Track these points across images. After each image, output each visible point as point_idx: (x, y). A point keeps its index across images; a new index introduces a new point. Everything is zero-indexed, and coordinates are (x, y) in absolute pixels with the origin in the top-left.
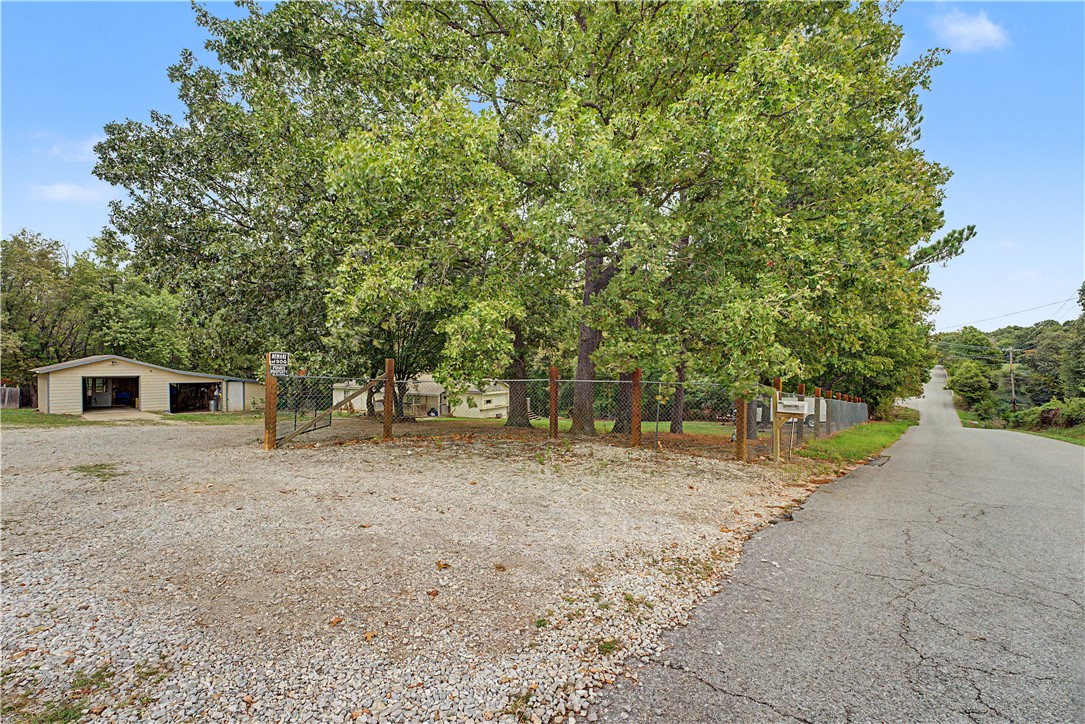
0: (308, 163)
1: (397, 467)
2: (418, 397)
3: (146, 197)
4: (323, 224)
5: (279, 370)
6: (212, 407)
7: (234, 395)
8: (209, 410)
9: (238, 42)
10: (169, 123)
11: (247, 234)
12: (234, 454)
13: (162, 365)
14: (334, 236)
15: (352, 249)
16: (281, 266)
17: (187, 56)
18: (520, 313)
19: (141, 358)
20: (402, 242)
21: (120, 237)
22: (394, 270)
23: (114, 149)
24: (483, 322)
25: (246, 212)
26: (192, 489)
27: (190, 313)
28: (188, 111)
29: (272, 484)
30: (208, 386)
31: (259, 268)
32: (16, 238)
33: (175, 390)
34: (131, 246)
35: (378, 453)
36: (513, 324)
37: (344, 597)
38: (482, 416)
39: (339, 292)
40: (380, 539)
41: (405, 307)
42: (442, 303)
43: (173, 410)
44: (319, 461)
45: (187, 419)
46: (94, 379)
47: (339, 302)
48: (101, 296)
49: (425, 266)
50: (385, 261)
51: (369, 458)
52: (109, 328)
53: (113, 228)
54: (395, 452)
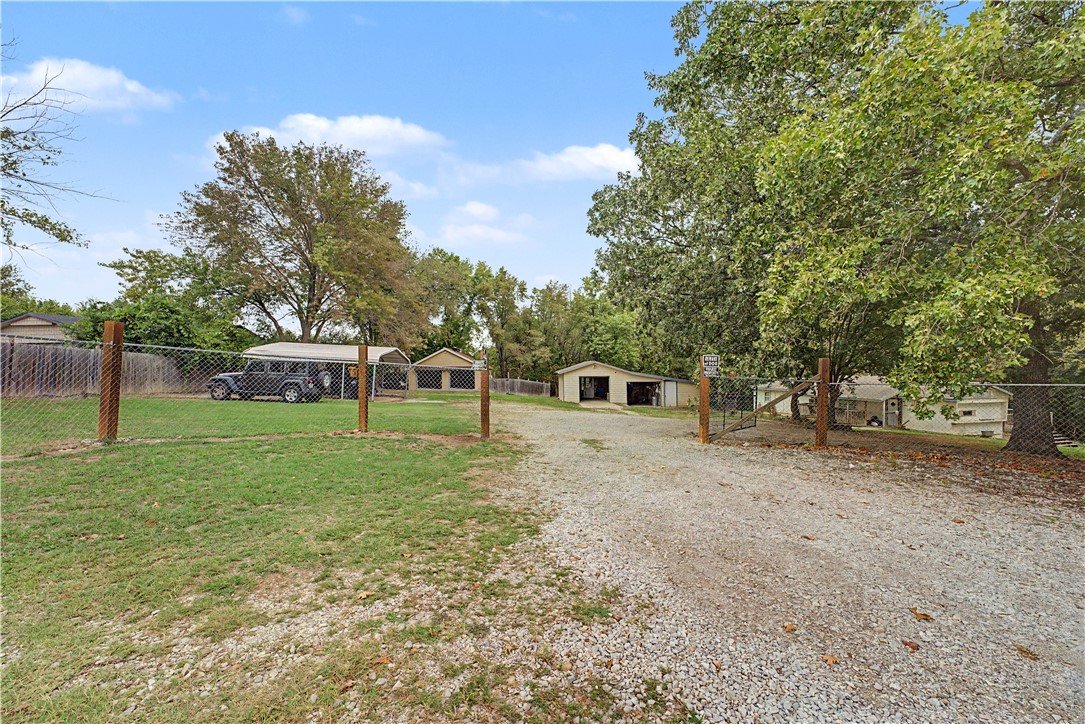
0: (737, 172)
1: (838, 480)
2: (854, 402)
3: (616, 241)
4: (752, 228)
5: (710, 372)
6: (654, 403)
7: (670, 392)
8: (651, 404)
9: (676, 86)
10: (629, 177)
11: (682, 252)
12: (676, 444)
13: (621, 367)
14: (762, 238)
15: (783, 246)
16: (710, 276)
17: (641, 117)
18: (1045, 287)
19: (609, 362)
20: (842, 225)
21: (600, 273)
22: (832, 261)
23: (598, 210)
24: (969, 308)
25: (682, 233)
26: (651, 468)
27: (641, 326)
28: (641, 163)
29: (710, 475)
30: (651, 384)
31: (693, 280)
32: (548, 287)
33: (631, 387)
34: (607, 280)
35: (812, 461)
36: (1028, 305)
37: (796, 607)
38: (955, 432)
39: (769, 294)
40: (828, 557)
41: (847, 299)
42: (900, 288)
43: (629, 403)
44: (748, 460)
45: (640, 411)
46: (585, 378)
47: (771, 305)
48: (587, 319)
49: (875, 246)
50: (821, 251)
51: (802, 465)
52: (592, 341)
53: (597, 268)
54: (832, 463)
